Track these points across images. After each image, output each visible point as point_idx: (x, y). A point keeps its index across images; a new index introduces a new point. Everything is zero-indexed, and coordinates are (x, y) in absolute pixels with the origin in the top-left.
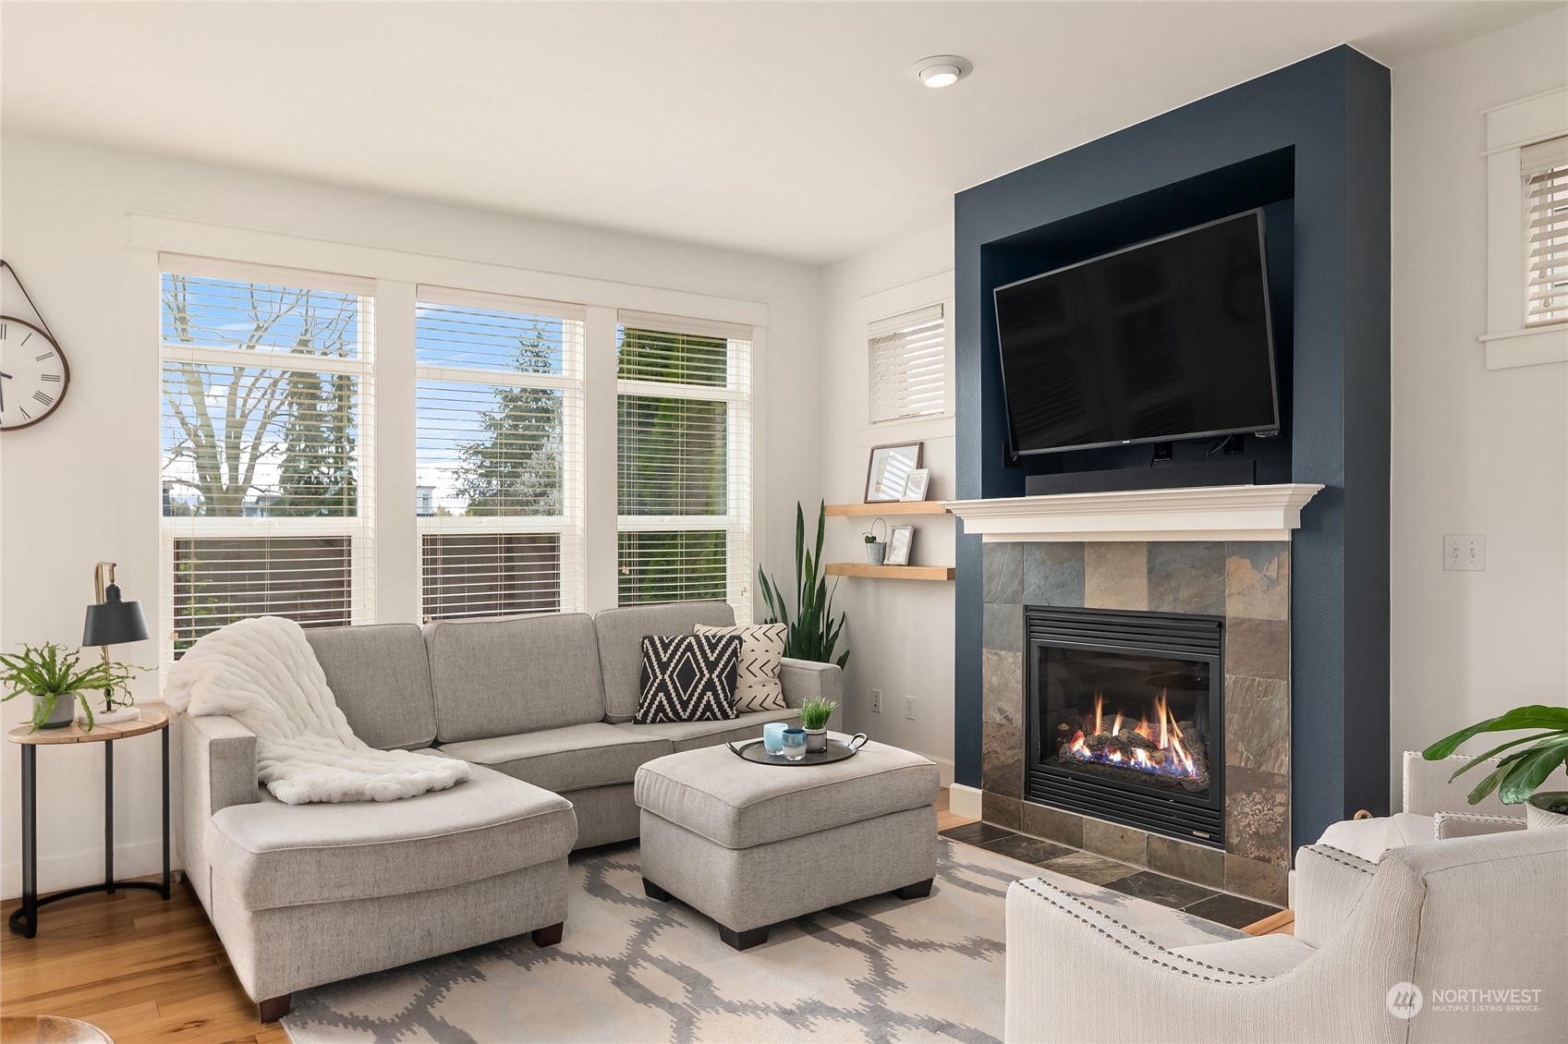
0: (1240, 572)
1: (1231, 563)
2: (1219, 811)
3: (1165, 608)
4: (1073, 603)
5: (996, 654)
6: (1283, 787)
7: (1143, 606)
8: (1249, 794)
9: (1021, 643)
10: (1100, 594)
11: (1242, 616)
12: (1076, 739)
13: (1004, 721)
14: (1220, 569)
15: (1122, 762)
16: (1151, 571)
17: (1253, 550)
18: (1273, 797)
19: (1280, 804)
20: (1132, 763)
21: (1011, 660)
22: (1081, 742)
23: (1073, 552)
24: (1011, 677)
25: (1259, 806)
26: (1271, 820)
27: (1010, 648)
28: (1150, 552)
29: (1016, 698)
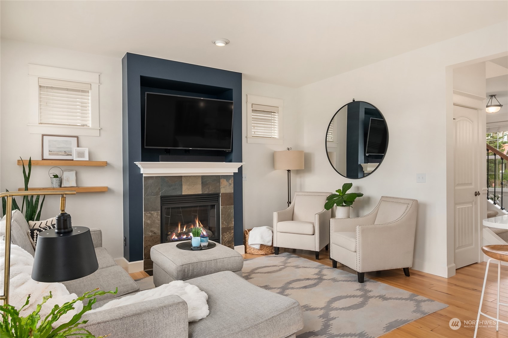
0: (224, 182)
1: (222, 180)
2: (218, 239)
3: (206, 192)
4: (178, 193)
5: (149, 213)
6: (232, 229)
7: (200, 192)
8: (226, 233)
9: (160, 208)
10: (186, 190)
11: (224, 192)
12: (173, 235)
13: (153, 235)
14: (219, 182)
15: (186, 238)
16: (202, 183)
17: (227, 177)
18: (231, 232)
19: (233, 233)
20: (189, 237)
21: (156, 214)
22: (174, 236)
23: (178, 180)
24: (156, 220)
25: (228, 235)
26: (231, 237)
27: (155, 210)
28: (202, 178)
29: (158, 226)
